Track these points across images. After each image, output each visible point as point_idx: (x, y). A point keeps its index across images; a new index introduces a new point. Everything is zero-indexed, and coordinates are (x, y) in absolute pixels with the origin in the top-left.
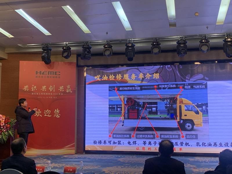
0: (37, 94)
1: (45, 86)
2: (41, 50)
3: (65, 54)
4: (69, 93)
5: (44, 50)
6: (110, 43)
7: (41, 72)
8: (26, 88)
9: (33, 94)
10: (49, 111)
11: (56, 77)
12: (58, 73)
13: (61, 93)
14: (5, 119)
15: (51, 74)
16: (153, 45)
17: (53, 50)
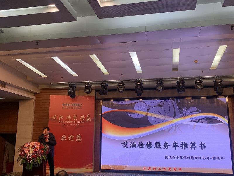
0: (63, 122)
1: (70, 116)
2: (68, 87)
3: (87, 90)
4: (89, 121)
5: (70, 87)
6: (123, 81)
7: (67, 104)
8: (54, 117)
9: (60, 122)
10: (72, 136)
11: (79, 108)
12: (80, 105)
13: (82, 121)
14: (40, 146)
15: (75, 106)
16: (157, 84)
17: (77, 86)
